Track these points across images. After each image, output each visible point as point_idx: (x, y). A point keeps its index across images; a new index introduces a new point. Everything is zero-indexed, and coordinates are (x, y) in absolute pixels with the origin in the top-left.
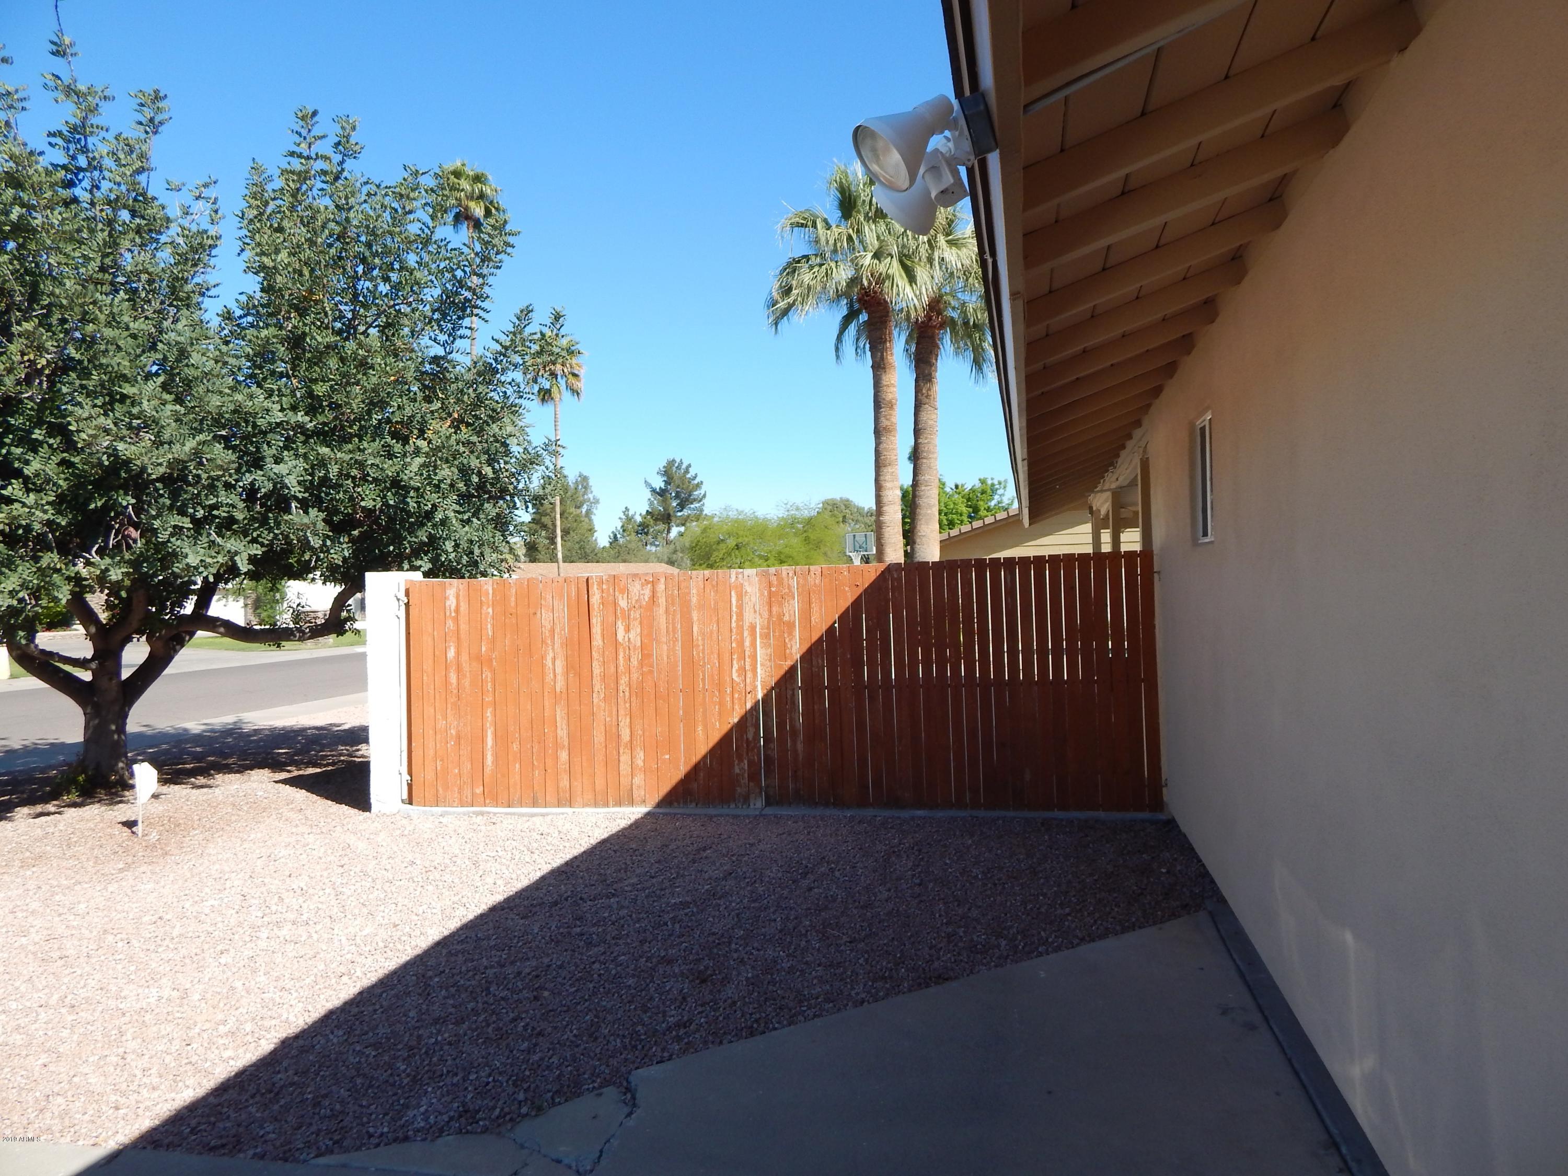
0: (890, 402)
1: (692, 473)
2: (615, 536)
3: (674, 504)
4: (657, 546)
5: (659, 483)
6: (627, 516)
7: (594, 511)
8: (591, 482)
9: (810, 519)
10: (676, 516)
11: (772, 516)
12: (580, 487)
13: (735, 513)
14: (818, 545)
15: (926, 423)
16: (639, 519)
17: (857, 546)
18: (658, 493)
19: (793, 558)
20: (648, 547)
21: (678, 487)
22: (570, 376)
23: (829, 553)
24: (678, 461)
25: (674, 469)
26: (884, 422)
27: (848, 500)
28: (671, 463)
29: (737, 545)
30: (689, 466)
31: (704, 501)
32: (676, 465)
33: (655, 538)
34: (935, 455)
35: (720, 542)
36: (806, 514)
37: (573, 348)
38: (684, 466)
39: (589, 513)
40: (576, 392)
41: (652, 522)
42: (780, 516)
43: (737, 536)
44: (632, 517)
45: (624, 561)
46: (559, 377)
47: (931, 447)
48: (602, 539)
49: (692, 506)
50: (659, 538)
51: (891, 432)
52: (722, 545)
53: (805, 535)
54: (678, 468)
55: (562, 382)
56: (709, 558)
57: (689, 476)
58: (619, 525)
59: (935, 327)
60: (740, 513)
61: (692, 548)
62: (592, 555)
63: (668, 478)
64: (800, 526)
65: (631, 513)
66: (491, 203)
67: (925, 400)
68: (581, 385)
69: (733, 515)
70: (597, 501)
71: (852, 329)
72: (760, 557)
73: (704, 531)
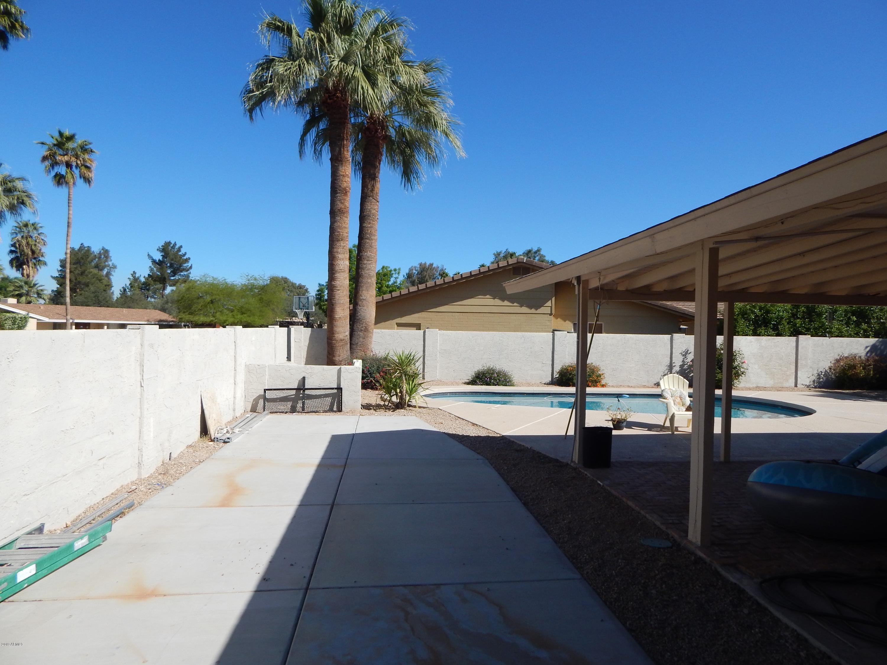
0: (345, 189)
1: (183, 251)
2: (125, 290)
3: (169, 271)
4: (155, 298)
5: (158, 256)
6: (134, 277)
7: (113, 273)
8: (111, 254)
9: (264, 286)
10: (170, 279)
11: (237, 282)
12: (103, 256)
13: (211, 279)
14: (268, 304)
15: (370, 211)
16: (143, 280)
17: (301, 305)
18: (157, 263)
19: (251, 311)
20: (149, 299)
21: (172, 260)
22: (83, 168)
23: (276, 310)
24: (173, 243)
25: (170, 248)
26: (339, 205)
27: (286, 278)
28: (168, 244)
29: (211, 301)
30: (181, 247)
31: (191, 271)
32: (172, 245)
33: (155, 293)
34: (376, 238)
35: (199, 298)
36: (261, 283)
37: (87, 147)
38: (177, 247)
39: (108, 274)
40: (88, 180)
41: (152, 282)
42: (243, 283)
43: (212, 294)
44: (138, 278)
45: (129, 307)
46: (74, 168)
47: (373, 231)
48: (116, 292)
49: (182, 273)
50: (157, 294)
51: (344, 213)
52: (200, 300)
53: (260, 296)
54: (173, 247)
55: (76, 172)
56: (190, 309)
57: (180, 253)
58: (128, 283)
59: (380, 138)
60: (214, 279)
61: (178, 301)
62: (104, 302)
63: (165, 253)
64: (256, 291)
65: (137, 276)
66: (16, 20)
67: (370, 193)
68: (92, 175)
69: (209, 280)
70: (115, 267)
71: (313, 132)
72: (228, 309)
73: (188, 289)
